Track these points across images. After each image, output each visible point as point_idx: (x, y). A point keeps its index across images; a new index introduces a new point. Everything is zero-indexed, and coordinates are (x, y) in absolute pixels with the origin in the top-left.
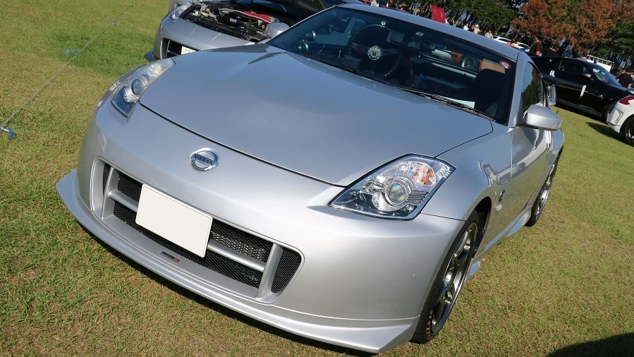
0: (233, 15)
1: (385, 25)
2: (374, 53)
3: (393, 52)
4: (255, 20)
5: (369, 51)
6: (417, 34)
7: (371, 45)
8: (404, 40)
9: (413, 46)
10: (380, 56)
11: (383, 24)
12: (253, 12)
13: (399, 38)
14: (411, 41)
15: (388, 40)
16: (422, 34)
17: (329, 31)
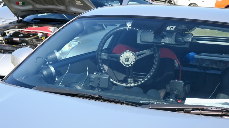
0: (16, 35)
1: (132, 26)
2: (127, 60)
3: (147, 52)
4: (35, 34)
5: (121, 58)
6: (168, 28)
7: (122, 52)
8: (155, 37)
9: (166, 42)
10: (134, 60)
11: (129, 25)
12: (35, 27)
13: (149, 37)
14: (163, 37)
15: (138, 42)
16: (174, 28)
17: (103, 27)
